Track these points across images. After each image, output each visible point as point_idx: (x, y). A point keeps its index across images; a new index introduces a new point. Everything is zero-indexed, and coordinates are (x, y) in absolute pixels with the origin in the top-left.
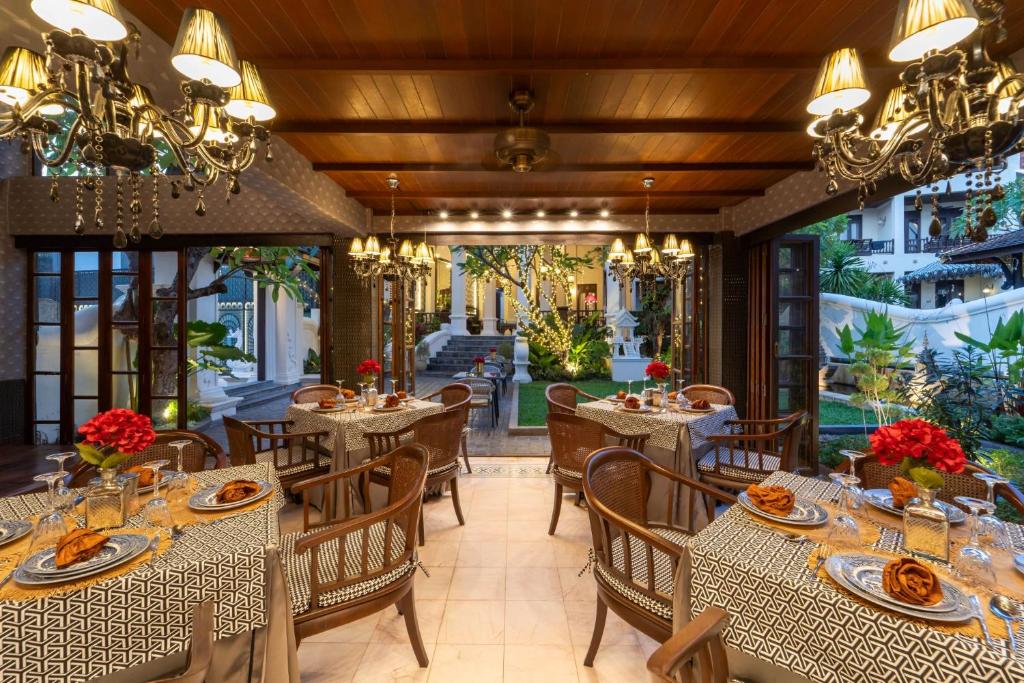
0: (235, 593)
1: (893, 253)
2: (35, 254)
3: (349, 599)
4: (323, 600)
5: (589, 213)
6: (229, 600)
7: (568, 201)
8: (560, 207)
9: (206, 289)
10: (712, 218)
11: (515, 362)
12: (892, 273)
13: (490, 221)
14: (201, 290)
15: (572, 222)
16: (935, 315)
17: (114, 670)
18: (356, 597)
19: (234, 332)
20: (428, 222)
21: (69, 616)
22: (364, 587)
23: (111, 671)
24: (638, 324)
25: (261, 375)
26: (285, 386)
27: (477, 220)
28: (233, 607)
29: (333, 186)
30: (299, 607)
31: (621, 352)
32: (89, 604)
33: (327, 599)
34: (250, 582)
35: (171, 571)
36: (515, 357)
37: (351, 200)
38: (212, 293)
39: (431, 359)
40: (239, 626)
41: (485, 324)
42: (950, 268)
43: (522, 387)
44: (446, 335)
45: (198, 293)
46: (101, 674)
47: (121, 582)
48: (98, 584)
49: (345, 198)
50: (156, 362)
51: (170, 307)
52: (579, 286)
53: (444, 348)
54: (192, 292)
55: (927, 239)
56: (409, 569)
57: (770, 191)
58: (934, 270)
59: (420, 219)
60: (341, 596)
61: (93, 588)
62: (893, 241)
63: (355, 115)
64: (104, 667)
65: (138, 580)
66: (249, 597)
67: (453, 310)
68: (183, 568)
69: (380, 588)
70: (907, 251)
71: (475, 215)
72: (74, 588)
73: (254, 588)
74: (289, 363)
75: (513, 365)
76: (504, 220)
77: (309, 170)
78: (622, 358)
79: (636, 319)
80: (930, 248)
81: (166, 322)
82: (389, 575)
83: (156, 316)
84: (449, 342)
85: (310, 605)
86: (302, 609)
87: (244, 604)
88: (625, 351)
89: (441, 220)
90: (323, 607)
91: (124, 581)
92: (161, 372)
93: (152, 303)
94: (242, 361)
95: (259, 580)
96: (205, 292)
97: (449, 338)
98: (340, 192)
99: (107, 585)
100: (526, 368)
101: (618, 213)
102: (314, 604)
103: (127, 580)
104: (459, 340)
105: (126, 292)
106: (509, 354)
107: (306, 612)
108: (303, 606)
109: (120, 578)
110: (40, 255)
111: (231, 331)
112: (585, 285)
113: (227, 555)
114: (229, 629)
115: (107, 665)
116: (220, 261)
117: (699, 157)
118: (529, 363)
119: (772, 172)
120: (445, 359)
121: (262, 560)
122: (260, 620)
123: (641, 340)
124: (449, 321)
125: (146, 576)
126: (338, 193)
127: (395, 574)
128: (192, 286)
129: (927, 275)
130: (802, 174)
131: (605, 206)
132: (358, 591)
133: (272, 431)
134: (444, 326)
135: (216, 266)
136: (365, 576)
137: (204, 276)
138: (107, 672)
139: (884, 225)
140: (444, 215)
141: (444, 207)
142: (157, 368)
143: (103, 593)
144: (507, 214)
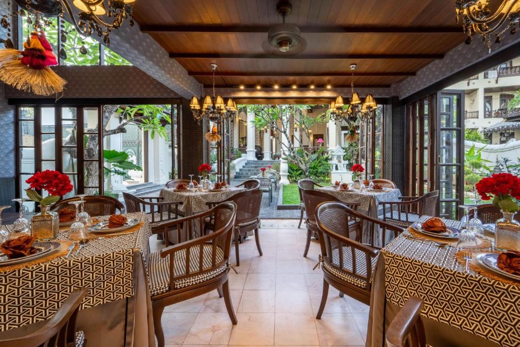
0: (114, 276)
1: (478, 118)
2: (20, 109)
3: (192, 285)
4: (177, 285)
5: (321, 87)
6: (111, 280)
7: (309, 78)
8: (305, 83)
9: (115, 130)
10: (387, 90)
11: (280, 174)
12: (477, 129)
13: (267, 91)
14: (112, 131)
15: (311, 92)
16: (502, 148)
17: (37, 321)
18: (196, 284)
19: (132, 157)
20: (234, 92)
21: (8, 286)
22: (201, 278)
23: (35, 321)
24: (345, 153)
25: (146, 179)
26: (159, 185)
27: (260, 91)
28: (113, 284)
29: (181, 68)
30: (163, 289)
31: (337, 168)
32: (21, 279)
33: (179, 284)
34: (124, 270)
35: (74, 261)
36: (281, 171)
37: (191, 77)
38: (118, 133)
39: (236, 172)
40: (117, 296)
41: (265, 155)
42: (508, 125)
43: (284, 186)
44: (244, 160)
45: (110, 132)
46: (28, 323)
47: (42, 266)
48: (27, 267)
49: (187, 75)
50: (88, 169)
51: (95, 139)
52: (314, 135)
53: (244, 167)
54: (107, 132)
55: (496, 111)
56: (226, 269)
57: (419, 73)
58: (500, 126)
59: (229, 89)
60: (187, 283)
61: (24, 270)
62: (478, 112)
63: (192, 21)
64: (31, 319)
65: (53, 266)
66: (123, 278)
67: (248, 147)
68: (81, 259)
69: (210, 279)
70: (485, 117)
71: (259, 88)
72: (12, 269)
73: (126, 273)
74: (161, 174)
75: (280, 175)
76: (274, 91)
77: (167, 57)
78: (337, 171)
79: (344, 151)
80: (498, 115)
81: (93, 148)
82: (215, 272)
83: (87, 144)
84: (246, 164)
85: (169, 288)
86: (164, 290)
87: (120, 283)
88: (339, 168)
89: (241, 91)
90: (177, 289)
91: (44, 266)
92: (91, 175)
93: (84, 136)
94: (135, 170)
95: (129, 269)
96: (114, 132)
97: (246, 162)
98: (185, 72)
99: (33, 268)
100: (286, 177)
101: (337, 87)
102: (172, 287)
103: (45, 266)
104: (251, 162)
105: (71, 132)
106: (278, 169)
107: (167, 291)
108: (166, 288)
109: (41, 264)
110: (22, 109)
111: (130, 156)
112: (317, 135)
113: (109, 253)
114: (110, 297)
115: (33, 317)
116: (123, 117)
117: (381, 49)
118: (288, 174)
119: (421, 60)
120: (244, 173)
121: (131, 257)
122: (130, 293)
123: (347, 162)
124: (246, 153)
125: (58, 264)
126: (184, 72)
127: (218, 271)
128: (107, 129)
129: (496, 129)
130: (437, 61)
131: (329, 82)
132: (197, 280)
133: (151, 201)
134: (243, 155)
135: (121, 119)
136: (201, 272)
137: (113, 123)
138: (33, 322)
139: (473, 103)
140: (242, 87)
141: (242, 83)
142: (88, 173)
143: (30, 273)
144: (276, 87)
